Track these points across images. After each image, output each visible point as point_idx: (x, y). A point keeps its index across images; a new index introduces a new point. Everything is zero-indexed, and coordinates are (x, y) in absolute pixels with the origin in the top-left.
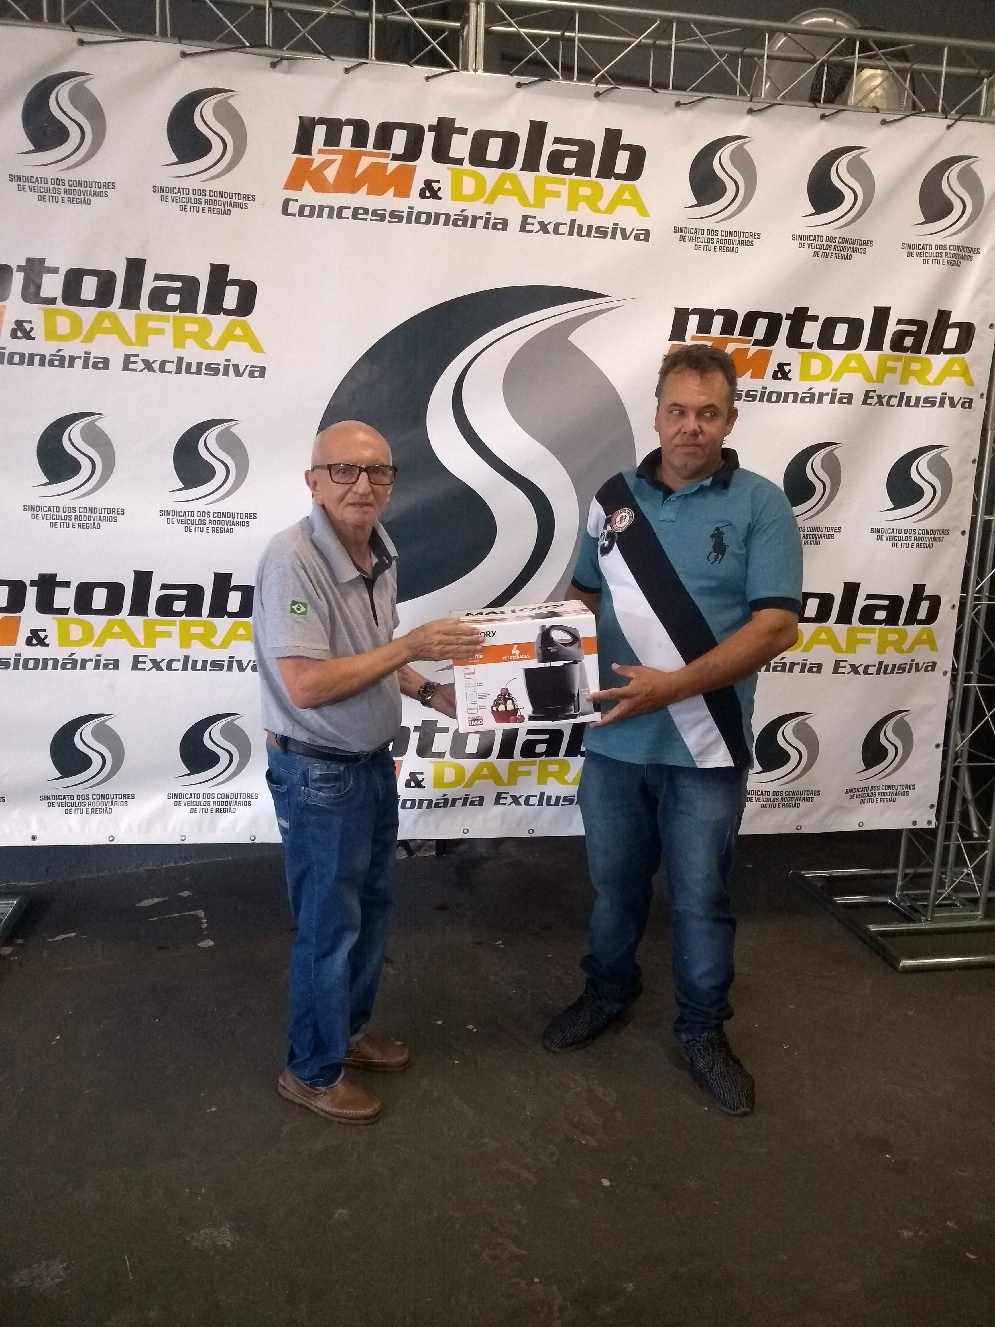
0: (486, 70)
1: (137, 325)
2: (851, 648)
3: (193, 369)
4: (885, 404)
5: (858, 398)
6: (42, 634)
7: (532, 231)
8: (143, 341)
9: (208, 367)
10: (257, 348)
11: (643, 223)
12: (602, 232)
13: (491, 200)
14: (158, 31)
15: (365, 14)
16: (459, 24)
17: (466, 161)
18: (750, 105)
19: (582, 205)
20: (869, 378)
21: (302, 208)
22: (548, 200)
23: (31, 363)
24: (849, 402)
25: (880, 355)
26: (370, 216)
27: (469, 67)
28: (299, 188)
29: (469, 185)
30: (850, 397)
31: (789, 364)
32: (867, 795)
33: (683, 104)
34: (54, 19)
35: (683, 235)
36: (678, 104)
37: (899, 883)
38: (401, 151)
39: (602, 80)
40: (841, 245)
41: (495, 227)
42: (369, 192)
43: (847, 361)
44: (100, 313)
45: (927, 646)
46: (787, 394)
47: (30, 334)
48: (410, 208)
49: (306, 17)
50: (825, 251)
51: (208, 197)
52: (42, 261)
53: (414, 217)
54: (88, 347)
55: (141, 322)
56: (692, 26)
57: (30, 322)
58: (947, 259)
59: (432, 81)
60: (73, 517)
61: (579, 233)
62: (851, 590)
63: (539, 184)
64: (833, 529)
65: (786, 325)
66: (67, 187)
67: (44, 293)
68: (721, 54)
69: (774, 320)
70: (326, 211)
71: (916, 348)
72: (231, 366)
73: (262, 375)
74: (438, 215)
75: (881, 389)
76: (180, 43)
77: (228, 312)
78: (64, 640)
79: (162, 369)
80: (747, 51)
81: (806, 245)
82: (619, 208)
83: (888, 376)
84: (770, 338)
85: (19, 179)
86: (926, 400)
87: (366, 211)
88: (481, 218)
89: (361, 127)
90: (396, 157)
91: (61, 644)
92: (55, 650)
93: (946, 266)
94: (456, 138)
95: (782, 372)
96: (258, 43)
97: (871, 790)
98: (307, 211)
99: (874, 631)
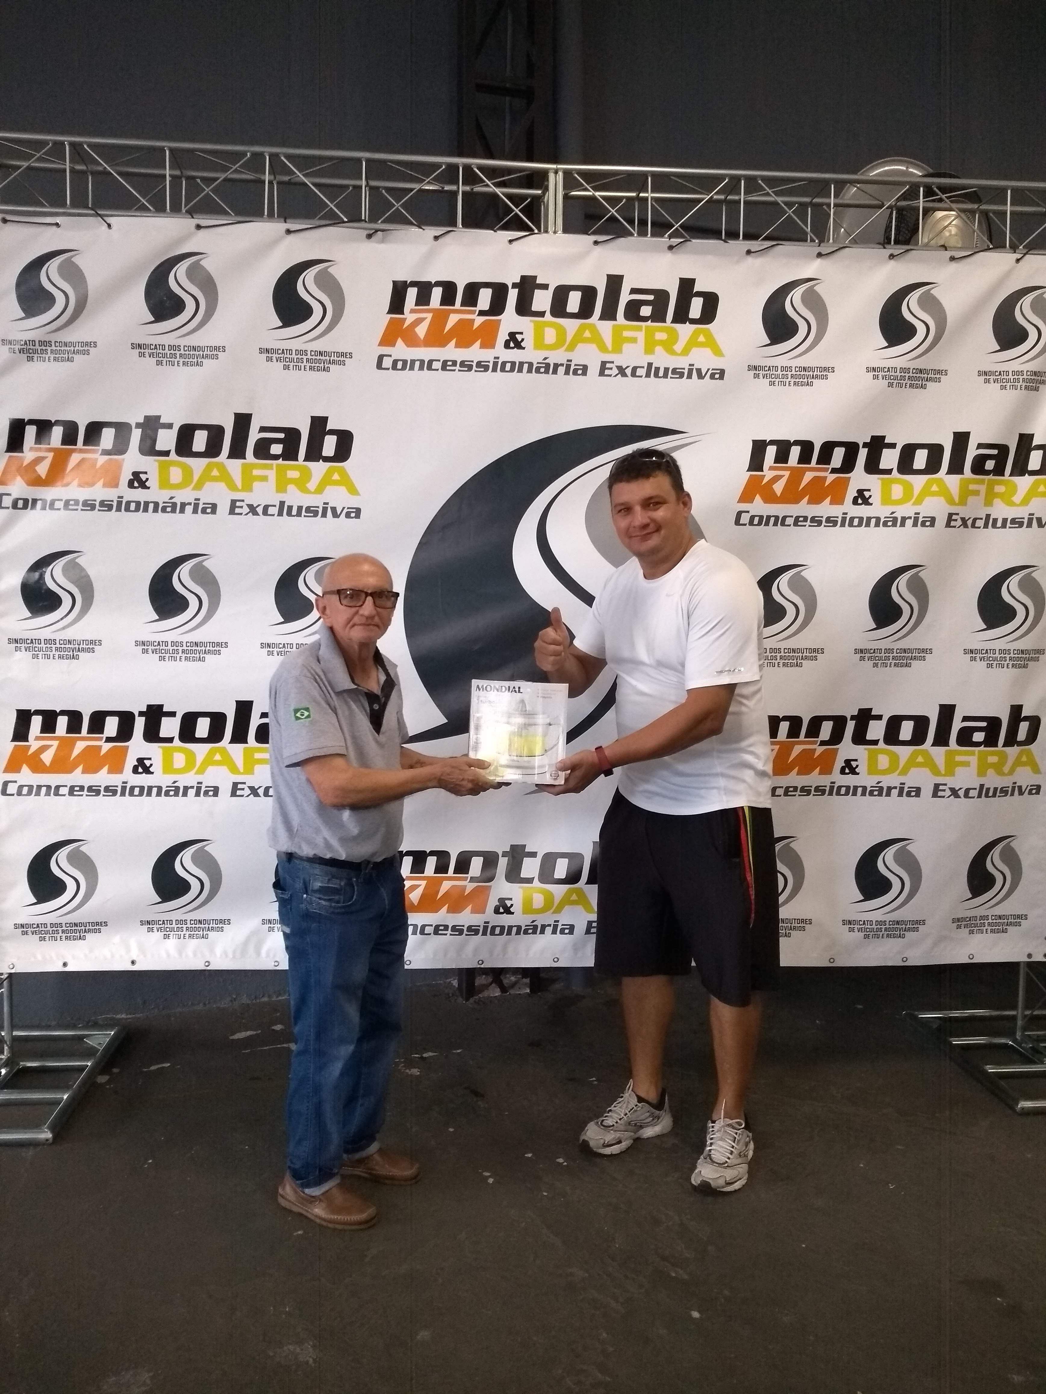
0: (565, 231)
1: (243, 473)
2: (950, 772)
3: (294, 512)
4: (970, 526)
5: (941, 521)
6: (147, 763)
7: (610, 376)
8: (248, 487)
9: (308, 509)
10: (353, 491)
11: (718, 363)
12: (678, 373)
13: (571, 348)
14: (266, 213)
15: (454, 188)
16: (540, 192)
17: (548, 314)
18: (818, 250)
19: (659, 349)
20: (951, 502)
21: (395, 362)
22: (626, 347)
23: (146, 510)
24: (932, 524)
25: (961, 480)
26: (458, 367)
27: (549, 230)
28: (392, 344)
29: (550, 336)
30: (933, 520)
31: (869, 490)
32: (976, 926)
33: (753, 252)
34: (176, 209)
35: (757, 372)
36: (749, 252)
37: (1020, 1023)
38: (486, 307)
39: (675, 235)
40: (915, 375)
41: (575, 373)
42: (457, 346)
43: (928, 485)
44: (209, 463)
45: (1028, 769)
46: (869, 519)
47: (146, 483)
48: (495, 358)
49: (398, 193)
50: (899, 381)
51: (309, 356)
52: (159, 417)
53: (499, 366)
54: (197, 494)
55: (247, 471)
56: (760, 182)
57: (146, 473)
58: (1024, 384)
59: (515, 243)
60: (180, 652)
61: (656, 375)
62: (947, 712)
63: (617, 332)
64: (924, 651)
65: (863, 454)
66: (182, 352)
67: (159, 447)
68: (790, 205)
69: (851, 449)
70: (417, 364)
71: (999, 470)
72: (329, 508)
73: (358, 516)
74: (521, 364)
75: (965, 512)
76: (285, 222)
77: (327, 459)
78: (168, 768)
79: (265, 512)
80: (816, 200)
81: (880, 376)
82: (694, 349)
83: (971, 499)
84: (848, 465)
85: (140, 346)
86: (1013, 521)
87: (454, 363)
88: (562, 365)
89: (449, 289)
90: (482, 313)
91: (164, 772)
92: (159, 778)
93: (1024, 391)
94: (537, 292)
95: (862, 498)
96: (355, 218)
97: (980, 920)
98: (400, 365)
99: (973, 753)
